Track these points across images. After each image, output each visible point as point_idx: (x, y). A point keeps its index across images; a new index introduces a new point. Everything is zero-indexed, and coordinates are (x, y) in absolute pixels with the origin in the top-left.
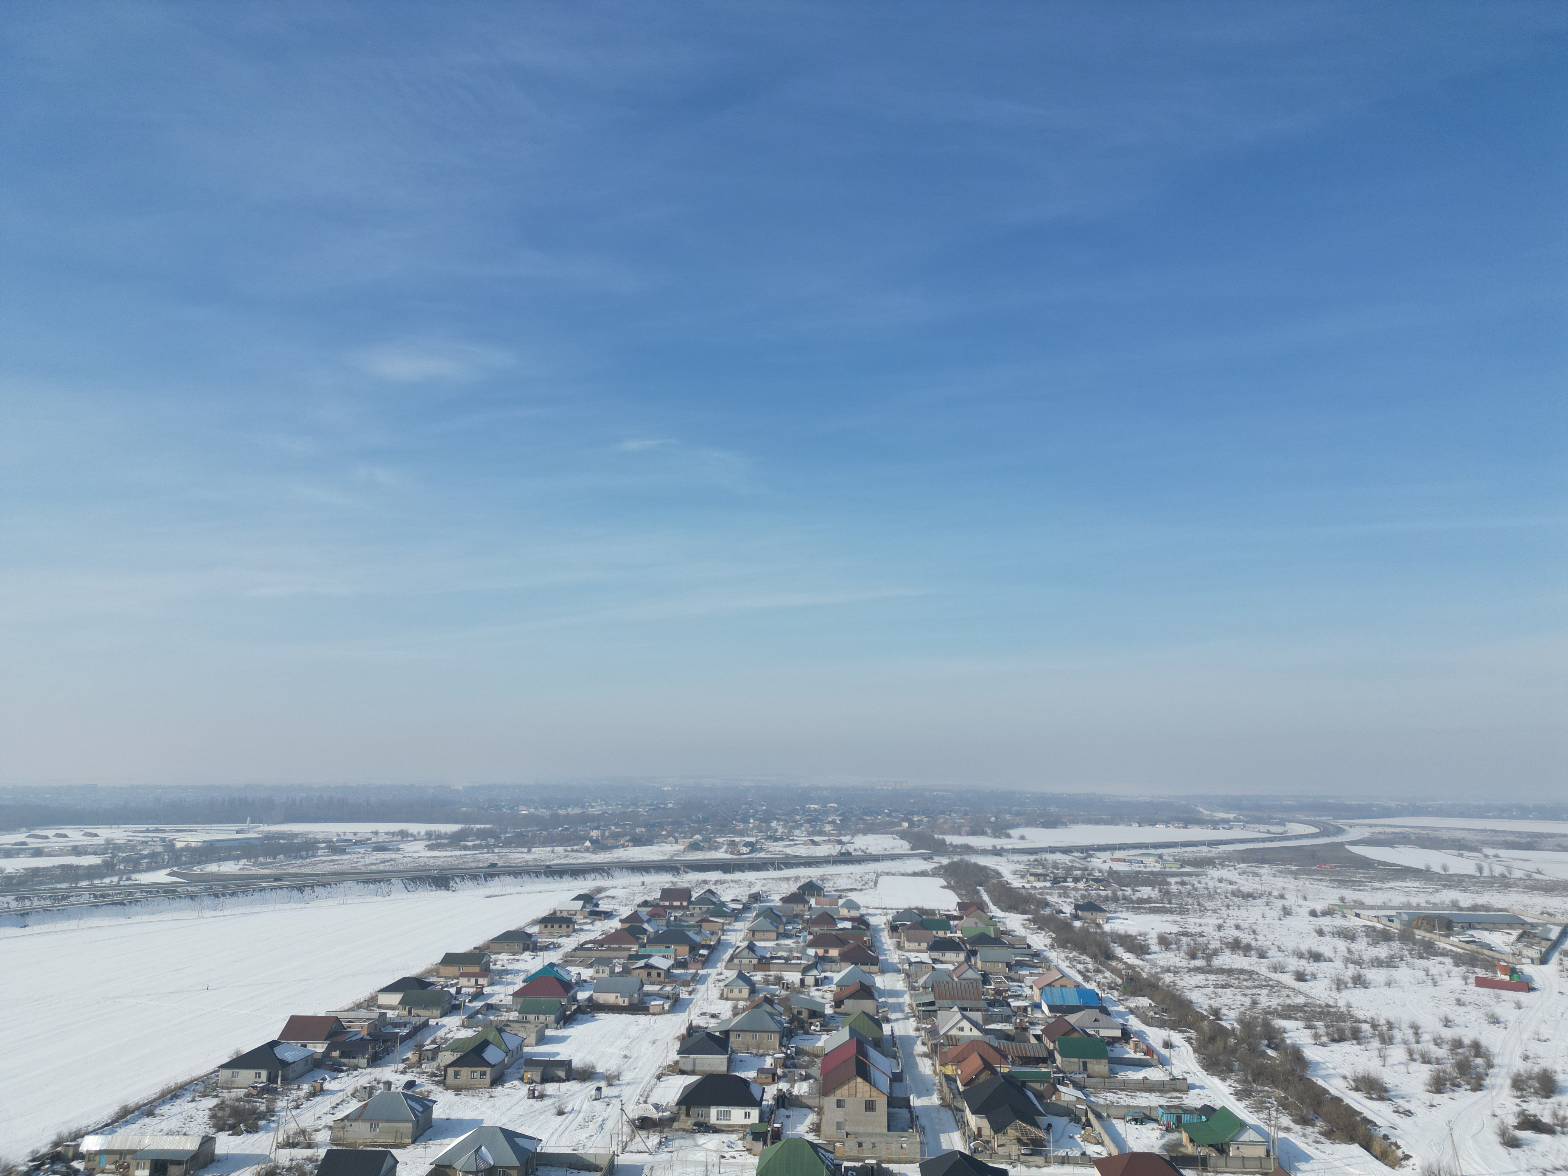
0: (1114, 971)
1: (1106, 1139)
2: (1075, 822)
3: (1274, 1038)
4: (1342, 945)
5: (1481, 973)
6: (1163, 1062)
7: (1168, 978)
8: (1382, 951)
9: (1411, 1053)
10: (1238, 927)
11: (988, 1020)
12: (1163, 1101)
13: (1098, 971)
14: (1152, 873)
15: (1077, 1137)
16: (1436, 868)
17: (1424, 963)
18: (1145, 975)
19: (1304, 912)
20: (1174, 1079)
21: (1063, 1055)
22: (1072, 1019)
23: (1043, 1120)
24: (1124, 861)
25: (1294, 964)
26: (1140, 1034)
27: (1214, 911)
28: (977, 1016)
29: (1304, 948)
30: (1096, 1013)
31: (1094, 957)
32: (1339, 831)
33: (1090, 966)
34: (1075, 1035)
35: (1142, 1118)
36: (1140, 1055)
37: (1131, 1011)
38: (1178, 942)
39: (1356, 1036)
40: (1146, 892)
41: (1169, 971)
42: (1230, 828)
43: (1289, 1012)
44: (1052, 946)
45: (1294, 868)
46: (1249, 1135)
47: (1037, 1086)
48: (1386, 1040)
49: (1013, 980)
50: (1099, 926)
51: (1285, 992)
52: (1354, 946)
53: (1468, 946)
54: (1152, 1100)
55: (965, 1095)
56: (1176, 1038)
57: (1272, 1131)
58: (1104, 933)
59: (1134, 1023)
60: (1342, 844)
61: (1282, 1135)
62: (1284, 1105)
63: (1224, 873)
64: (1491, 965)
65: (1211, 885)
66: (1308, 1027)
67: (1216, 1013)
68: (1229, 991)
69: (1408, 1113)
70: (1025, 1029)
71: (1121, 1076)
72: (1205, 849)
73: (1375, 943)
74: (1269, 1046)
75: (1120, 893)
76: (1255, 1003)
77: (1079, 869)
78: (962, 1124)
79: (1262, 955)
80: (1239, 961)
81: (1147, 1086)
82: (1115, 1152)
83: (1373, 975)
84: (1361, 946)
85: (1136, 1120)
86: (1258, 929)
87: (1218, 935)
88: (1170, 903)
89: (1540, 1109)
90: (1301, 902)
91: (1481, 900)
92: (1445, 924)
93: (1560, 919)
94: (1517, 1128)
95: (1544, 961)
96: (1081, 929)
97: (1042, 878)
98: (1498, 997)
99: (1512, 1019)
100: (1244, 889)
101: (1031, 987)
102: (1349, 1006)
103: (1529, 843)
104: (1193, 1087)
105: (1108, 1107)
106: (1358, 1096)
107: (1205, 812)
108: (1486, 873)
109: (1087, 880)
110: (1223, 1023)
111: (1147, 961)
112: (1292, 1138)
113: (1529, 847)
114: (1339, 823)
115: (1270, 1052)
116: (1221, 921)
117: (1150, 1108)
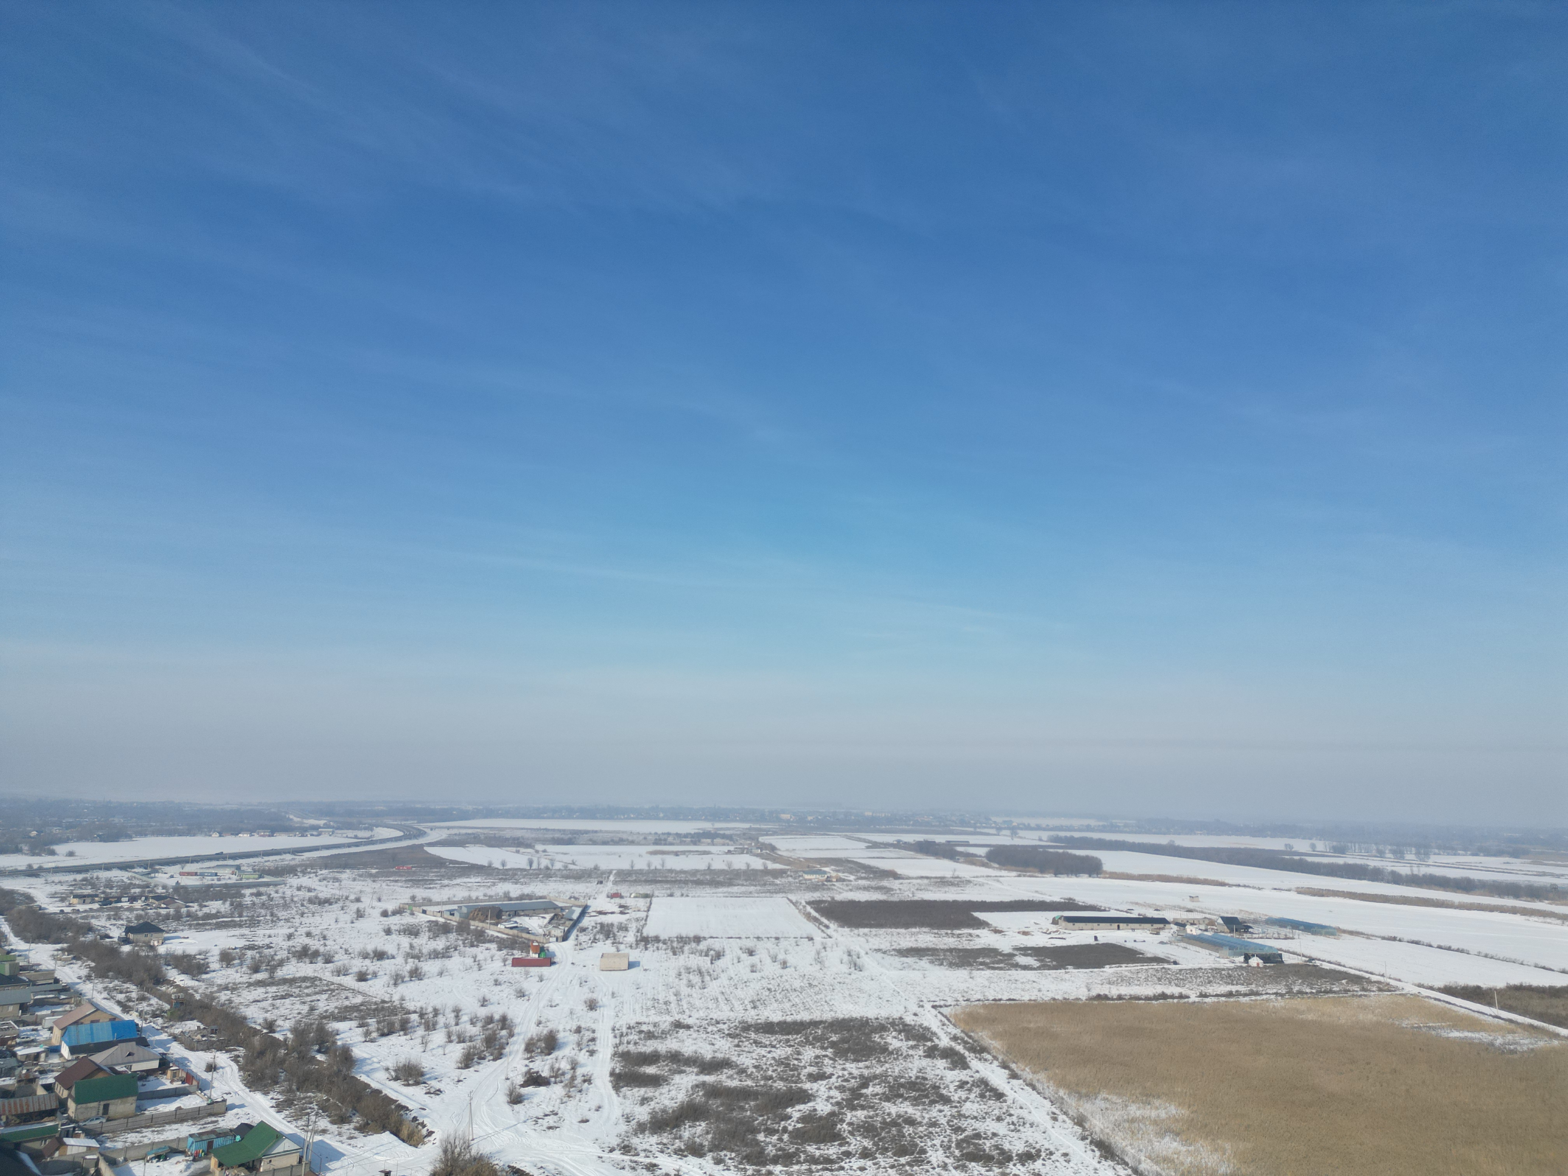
0: (162, 996)
2: (143, 834)
3: (326, 1042)
4: (405, 941)
5: (518, 954)
6: (203, 1086)
7: (224, 996)
8: (440, 944)
9: (449, 1035)
10: (308, 934)
12: (195, 1130)
13: (142, 999)
14: (226, 886)
16: (497, 865)
17: (474, 950)
18: (198, 997)
19: (376, 913)
20: (213, 1103)
21: (78, 1101)
22: (99, 1058)
24: (196, 874)
25: (358, 965)
26: (182, 1062)
27: (287, 920)
29: (370, 948)
30: (132, 1046)
31: (140, 984)
32: (421, 834)
33: (134, 995)
34: (100, 1076)
35: (167, 1153)
36: (177, 1085)
37: (175, 1038)
38: (242, 957)
39: (405, 1027)
40: (215, 906)
41: (226, 988)
42: (319, 835)
43: (343, 1015)
44: (88, 978)
45: (374, 871)
46: (286, 1145)
47: (37, 1145)
48: (430, 1026)
49: (25, 1023)
50: (152, 948)
51: (344, 994)
52: (417, 942)
53: (511, 932)
54: (185, 1130)
56: (222, 1058)
57: (308, 1136)
58: (157, 956)
59: (177, 1050)
60: (421, 846)
61: (317, 1138)
62: (324, 1108)
63: (304, 881)
64: (525, 946)
65: (288, 893)
66: (360, 1026)
67: (271, 1026)
68: (287, 1001)
69: (438, 1092)
70: (32, 1080)
71: (150, 1111)
72: (288, 857)
73: (435, 936)
74: (319, 1051)
75: (184, 910)
76: (312, 1009)
77: (139, 886)
79: (328, 960)
80: (305, 969)
81: (180, 1117)
83: (430, 967)
84: (425, 943)
85: (158, 1157)
86: (328, 934)
87: (286, 944)
88: (241, 916)
89: (542, 1066)
90: (375, 903)
91: (527, 890)
92: (496, 914)
93: (582, 901)
94: (522, 1086)
95: (565, 938)
96: (129, 954)
97: (88, 900)
98: (527, 973)
99: (534, 991)
100: (322, 896)
101: (51, 1029)
102: (402, 999)
103: (569, 839)
104: (232, 1107)
105: (127, 1149)
106: (397, 1085)
107: (296, 819)
108: (535, 866)
109: (147, 898)
110: (276, 1035)
111: (203, 981)
112: (327, 1139)
113: (570, 842)
114: (422, 826)
115: (320, 1057)
116: (292, 930)
117: (179, 1139)
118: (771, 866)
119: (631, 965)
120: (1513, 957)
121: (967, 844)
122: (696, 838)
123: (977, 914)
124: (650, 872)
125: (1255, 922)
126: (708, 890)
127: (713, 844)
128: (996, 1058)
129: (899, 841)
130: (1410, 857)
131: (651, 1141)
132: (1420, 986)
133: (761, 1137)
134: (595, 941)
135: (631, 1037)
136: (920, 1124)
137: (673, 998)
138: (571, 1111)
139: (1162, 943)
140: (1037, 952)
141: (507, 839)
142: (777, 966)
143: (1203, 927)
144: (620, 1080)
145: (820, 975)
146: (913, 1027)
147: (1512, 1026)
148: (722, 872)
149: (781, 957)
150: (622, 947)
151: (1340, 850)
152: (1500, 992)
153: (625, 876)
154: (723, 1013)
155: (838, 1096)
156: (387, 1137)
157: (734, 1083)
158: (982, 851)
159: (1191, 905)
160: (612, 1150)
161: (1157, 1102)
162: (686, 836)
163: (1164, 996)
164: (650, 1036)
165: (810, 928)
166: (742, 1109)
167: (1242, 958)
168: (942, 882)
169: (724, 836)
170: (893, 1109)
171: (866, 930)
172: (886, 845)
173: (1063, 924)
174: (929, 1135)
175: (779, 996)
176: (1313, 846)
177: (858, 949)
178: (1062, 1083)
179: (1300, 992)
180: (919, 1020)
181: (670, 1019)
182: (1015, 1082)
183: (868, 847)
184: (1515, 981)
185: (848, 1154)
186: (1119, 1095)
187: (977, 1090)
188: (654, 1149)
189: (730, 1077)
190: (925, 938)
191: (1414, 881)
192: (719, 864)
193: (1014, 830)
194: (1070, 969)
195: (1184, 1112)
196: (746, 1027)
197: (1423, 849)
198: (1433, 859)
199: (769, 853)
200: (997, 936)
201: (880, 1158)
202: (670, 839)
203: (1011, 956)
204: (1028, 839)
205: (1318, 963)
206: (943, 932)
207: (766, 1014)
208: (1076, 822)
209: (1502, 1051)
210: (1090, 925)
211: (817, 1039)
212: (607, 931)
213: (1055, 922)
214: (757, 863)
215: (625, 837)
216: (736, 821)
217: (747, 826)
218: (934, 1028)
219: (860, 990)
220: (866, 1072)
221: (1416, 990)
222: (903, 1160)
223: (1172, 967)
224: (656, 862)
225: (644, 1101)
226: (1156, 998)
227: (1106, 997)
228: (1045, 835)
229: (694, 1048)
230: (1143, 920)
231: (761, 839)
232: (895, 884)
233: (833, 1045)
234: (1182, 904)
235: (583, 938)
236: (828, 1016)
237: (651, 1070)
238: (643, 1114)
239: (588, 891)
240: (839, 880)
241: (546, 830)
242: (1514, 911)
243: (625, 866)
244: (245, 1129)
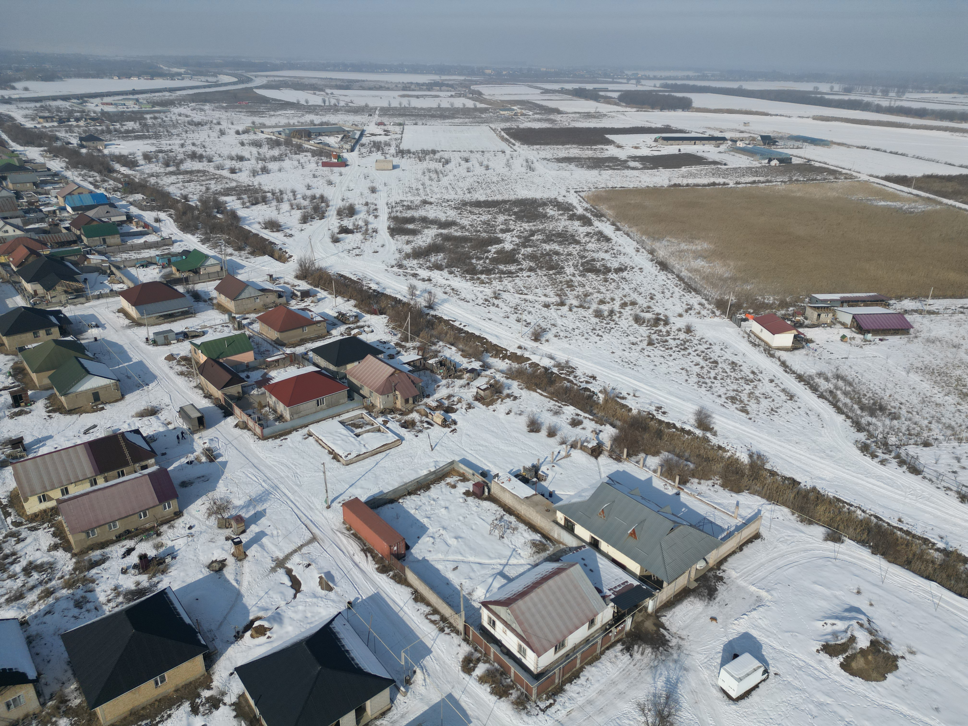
0: (115, 180)
1: (125, 279)
2: (69, 76)
3: (220, 207)
4: (254, 150)
5: (325, 159)
6: (156, 231)
7: (153, 180)
8: (276, 152)
9: (292, 205)
10: (194, 144)
11: (26, 223)
12: (158, 253)
13: (104, 181)
14: (133, 112)
15: (106, 282)
16: (303, 102)
17: (297, 156)
18: (137, 180)
19: (232, 132)
20: (164, 239)
21: (87, 237)
22: (91, 213)
23: (81, 277)
24: (112, 104)
25: (229, 164)
26: (139, 217)
27: (178, 135)
28: (18, 221)
29: (234, 154)
30: (107, 208)
31: (100, 172)
32: (249, 80)
33: (98, 178)
34: (95, 223)
35: (146, 264)
36: (140, 229)
37: (131, 204)
38: (156, 157)
39: (265, 200)
40: (130, 125)
41: (152, 175)
42: (183, 79)
43: (228, 192)
44: (67, 168)
45: (225, 105)
46: (211, 261)
47: (72, 258)
48: (280, 200)
49: (41, 194)
50: (100, 151)
51: (225, 181)
52: (262, 151)
53: (318, 146)
54: (152, 253)
55: (19, 273)
56: (162, 215)
57: (223, 257)
58: (104, 156)
59: (134, 210)
60: (251, 88)
61: (228, 258)
62: (228, 243)
63: (182, 110)
64: (329, 155)
65: (174, 118)
66: (239, 199)
67: (186, 197)
68: (192, 184)
69: (291, 236)
70: (57, 225)
71: (130, 242)
72: (167, 94)
73: (272, 148)
74: (218, 212)
75: (112, 127)
76: (208, 189)
77: (78, 112)
78: (21, 291)
79: (210, 160)
80: (197, 165)
81: (148, 246)
82: (132, 285)
83: (273, 166)
84: (265, 150)
85: (143, 266)
86: (206, 144)
87: (182, 150)
88: (148, 132)
89: (348, 223)
90: (230, 126)
91: (325, 119)
92: (308, 134)
93: (360, 127)
94: (339, 233)
95: (352, 150)
96: (86, 154)
97: (49, 120)
98: (332, 171)
99: (338, 181)
100: (196, 120)
101: (56, 197)
102: (260, 184)
103: (347, 85)
104: (176, 241)
105: (123, 262)
106: (267, 231)
107: (165, 68)
108: (327, 104)
109: (86, 119)
110: (190, 203)
111: (137, 171)
112: (234, 258)
113: (347, 88)
114: (249, 75)
115: (219, 216)
116: (183, 142)
117: (151, 257)
118: (479, 105)
119: (395, 167)
120: (933, 158)
121: (607, 90)
122: (430, 86)
123: (608, 136)
124: (401, 108)
125: (781, 138)
126: (439, 121)
127: (441, 91)
128: (609, 220)
129: (562, 88)
130: (892, 94)
131: (414, 262)
132: (871, 176)
133: (474, 261)
134: (371, 152)
135: (398, 208)
136: (562, 254)
137: (421, 187)
138: (368, 247)
139: (720, 152)
140: (642, 159)
141: (306, 85)
142: (483, 168)
143: (747, 142)
144: (394, 232)
145: (508, 174)
146: (562, 203)
147: (917, 198)
148: (447, 109)
149: (485, 163)
150: (388, 156)
151: (848, 91)
152: (918, 179)
153: (386, 111)
154: (451, 196)
155: (517, 240)
156: (267, 258)
157: (459, 234)
158: (615, 95)
159: (743, 128)
160: (392, 267)
161: (697, 242)
162: (423, 84)
163: (714, 184)
164: (409, 208)
165: (504, 146)
166: (464, 247)
167: (767, 161)
168: (588, 116)
169: (448, 85)
170: (547, 247)
171: (538, 147)
172: (554, 92)
173: (661, 141)
174: (567, 260)
175: (484, 186)
176: (832, 88)
177: (532, 158)
178: (645, 232)
179: (797, 180)
180: (566, 200)
181: (420, 199)
182: (618, 232)
183: (542, 93)
184: (929, 172)
185: (521, 270)
186: (677, 238)
187: (596, 237)
188: (416, 266)
189: (456, 231)
190: (574, 151)
191: (890, 110)
192: (445, 104)
193: (638, 81)
194: (661, 169)
195: (712, 247)
196: (465, 204)
197: (902, 89)
198: (908, 95)
199: (478, 96)
200: (619, 149)
201: (539, 272)
202: (413, 87)
203: (626, 161)
204: (647, 86)
205: (813, 163)
206: (585, 147)
207: (476, 196)
208: (680, 74)
209: (905, 212)
210: (677, 142)
211: (506, 210)
212: (377, 146)
213: (656, 140)
214: (470, 104)
215: (383, 85)
216: (455, 75)
217: (462, 78)
218: (575, 204)
219: (533, 183)
220: (533, 228)
221: (866, 178)
222: (551, 272)
223: (724, 167)
224: (405, 102)
225: (408, 242)
226: (709, 185)
227: (679, 185)
228: (658, 83)
229: (435, 215)
230: (712, 139)
231: (472, 87)
232: (558, 117)
233: (515, 213)
234: (738, 128)
235: (363, 150)
236: (513, 197)
237: (411, 226)
238: (408, 249)
239: (363, 120)
240: (523, 115)
241: (331, 79)
242: (946, 129)
243: (386, 105)
244: (186, 253)
